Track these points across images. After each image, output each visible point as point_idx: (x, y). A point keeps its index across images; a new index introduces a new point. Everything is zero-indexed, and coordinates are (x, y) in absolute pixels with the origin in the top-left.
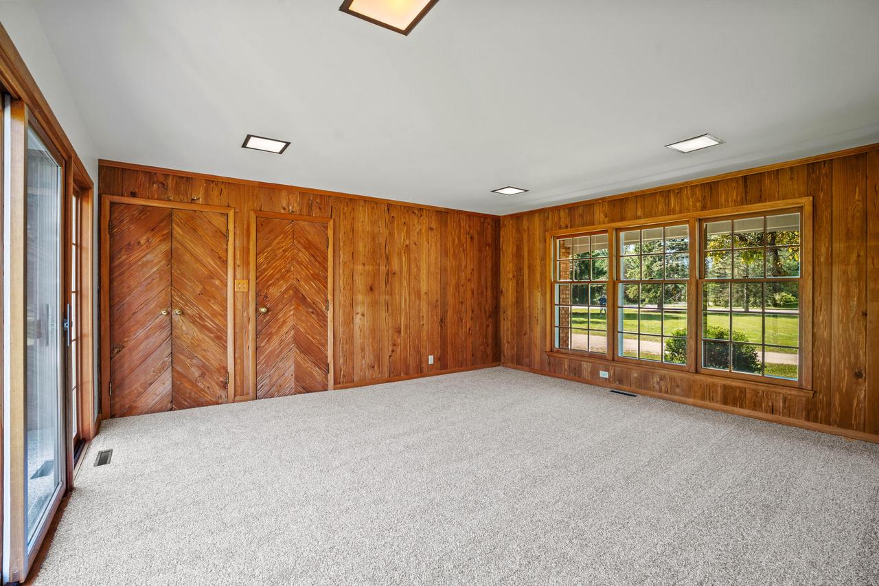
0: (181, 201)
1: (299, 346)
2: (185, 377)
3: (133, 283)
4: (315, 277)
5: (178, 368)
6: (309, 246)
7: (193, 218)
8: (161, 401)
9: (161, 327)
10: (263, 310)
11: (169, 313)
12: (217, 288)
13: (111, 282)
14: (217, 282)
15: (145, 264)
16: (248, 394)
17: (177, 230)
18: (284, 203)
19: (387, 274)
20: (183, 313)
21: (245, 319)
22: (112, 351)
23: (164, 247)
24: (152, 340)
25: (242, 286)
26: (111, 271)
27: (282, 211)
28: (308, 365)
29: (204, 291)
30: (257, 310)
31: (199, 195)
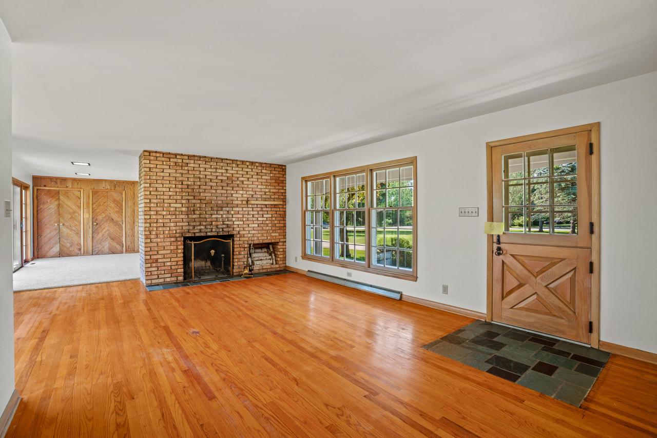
0: (62, 187)
1: (110, 237)
2: (65, 246)
3: (45, 215)
4: (118, 212)
5: (62, 243)
6: (114, 201)
7: (67, 193)
8: (56, 254)
9: (55, 229)
10: (95, 224)
11: (59, 225)
12: (77, 216)
13: (37, 214)
14: (77, 214)
15: (49, 209)
16: (89, 253)
17: (61, 197)
18: (104, 186)
20: (63, 225)
21: (88, 227)
22: (38, 237)
23: (57, 203)
24: (52, 234)
25: (86, 215)
26: (37, 211)
27: (103, 189)
28: (115, 244)
29: (72, 218)
30: (93, 224)
31: (70, 184)
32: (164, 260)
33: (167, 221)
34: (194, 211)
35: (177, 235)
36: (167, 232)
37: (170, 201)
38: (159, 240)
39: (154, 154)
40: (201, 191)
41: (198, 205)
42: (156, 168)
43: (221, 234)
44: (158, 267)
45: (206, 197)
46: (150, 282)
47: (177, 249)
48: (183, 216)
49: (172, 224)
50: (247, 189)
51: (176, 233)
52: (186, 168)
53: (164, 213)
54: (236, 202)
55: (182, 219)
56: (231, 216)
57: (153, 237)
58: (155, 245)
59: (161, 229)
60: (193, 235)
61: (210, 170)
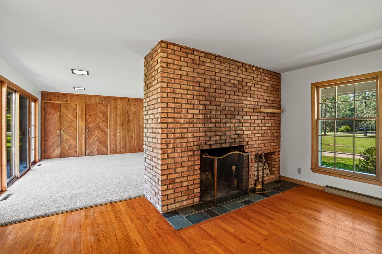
0: (63, 101)
1: (99, 142)
2: (65, 149)
3: (50, 123)
4: (104, 121)
5: (62, 146)
6: (102, 112)
7: (67, 106)
8: (58, 155)
9: (58, 135)
10: (87, 131)
11: (60, 132)
12: (74, 125)
13: (44, 123)
14: (74, 123)
15: (53, 119)
16: (83, 154)
17: (62, 109)
18: (94, 100)
19: (128, 120)
20: (64, 131)
21: (82, 134)
22: (44, 141)
23: (59, 114)
24: (55, 138)
25: (81, 124)
26: (44, 120)
27: (93, 103)
28: (102, 147)
29: (70, 126)
30: (85, 131)
31: (69, 99)
32: (181, 180)
33: (184, 130)
34: (210, 118)
35: (195, 148)
36: (184, 145)
37: (188, 106)
38: (176, 155)
39: (172, 47)
40: (217, 95)
41: (214, 112)
42: (174, 64)
43: (234, 145)
44: (174, 189)
45: (221, 102)
46: (166, 208)
47: (194, 165)
48: (200, 125)
49: (190, 135)
50: (254, 96)
51: (194, 145)
52: (203, 67)
53: (182, 121)
54: (245, 110)
55: (199, 128)
56: (241, 125)
57: (170, 151)
58: (172, 161)
59: (178, 141)
60: (209, 148)
61: (224, 72)
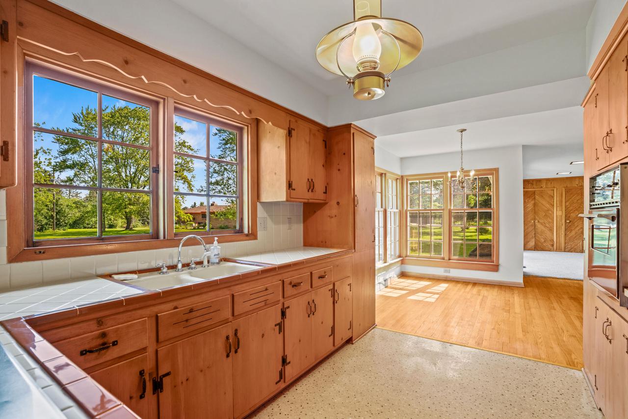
0: (538, 188)
2: (539, 241)
5: (537, 238)
7: (542, 192)
8: (532, 247)
9: (532, 226)
10: (568, 221)
11: (534, 222)
12: (550, 214)
14: (550, 212)
15: (527, 208)
16: (561, 250)
17: (537, 197)
18: (577, 183)
20: (539, 222)
21: (561, 225)
23: (533, 202)
24: (529, 229)
25: (559, 213)
27: (576, 186)
29: (546, 215)
30: (565, 221)
31: (544, 185)
